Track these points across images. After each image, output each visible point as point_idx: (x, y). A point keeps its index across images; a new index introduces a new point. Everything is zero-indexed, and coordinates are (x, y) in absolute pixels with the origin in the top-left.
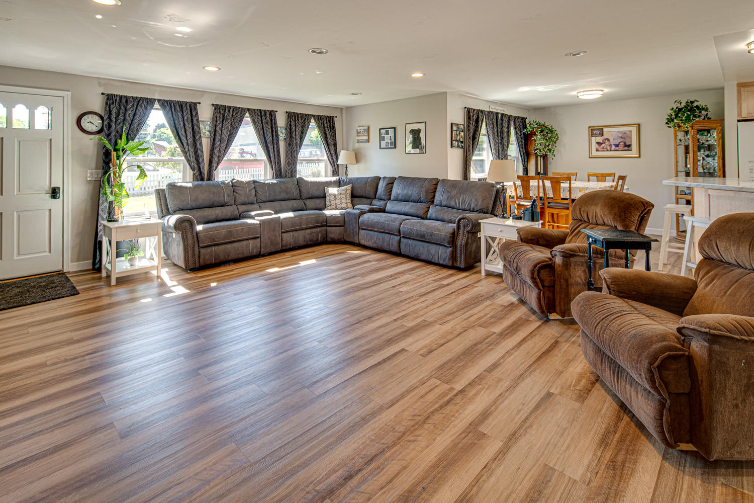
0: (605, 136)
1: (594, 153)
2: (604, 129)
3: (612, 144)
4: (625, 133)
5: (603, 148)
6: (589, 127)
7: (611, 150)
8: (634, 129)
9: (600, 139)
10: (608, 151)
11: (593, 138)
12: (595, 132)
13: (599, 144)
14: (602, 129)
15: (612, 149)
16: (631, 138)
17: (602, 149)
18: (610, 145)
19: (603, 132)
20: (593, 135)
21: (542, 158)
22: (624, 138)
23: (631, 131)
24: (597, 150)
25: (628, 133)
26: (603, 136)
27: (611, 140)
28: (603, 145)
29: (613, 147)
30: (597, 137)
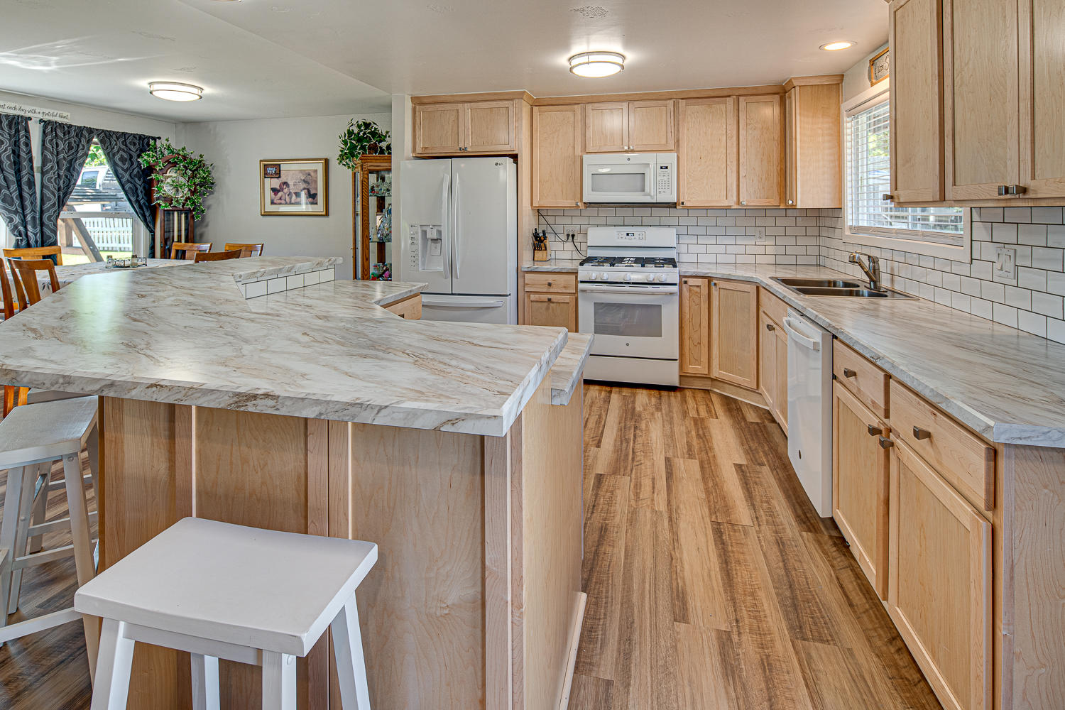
0: (283, 179)
1: (269, 208)
2: (281, 165)
3: (292, 191)
4: (309, 175)
5: (280, 199)
6: (261, 161)
7: (291, 203)
8: (320, 167)
9: (276, 183)
10: (286, 203)
11: (267, 180)
12: (270, 170)
13: (275, 191)
14: (279, 165)
15: (293, 201)
16: (316, 182)
17: (279, 201)
18: (290, 194)
19: (280, 171)
20: (266, 175)
21: (183, 216)
22: (308, 183)
23: (316, 171)
24: (272, 203)
25: (312, 174)
26: (280, 177)
27: (291, 186)
28: (280, 194)
29: (294, 197)
30: (273, 179)
